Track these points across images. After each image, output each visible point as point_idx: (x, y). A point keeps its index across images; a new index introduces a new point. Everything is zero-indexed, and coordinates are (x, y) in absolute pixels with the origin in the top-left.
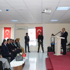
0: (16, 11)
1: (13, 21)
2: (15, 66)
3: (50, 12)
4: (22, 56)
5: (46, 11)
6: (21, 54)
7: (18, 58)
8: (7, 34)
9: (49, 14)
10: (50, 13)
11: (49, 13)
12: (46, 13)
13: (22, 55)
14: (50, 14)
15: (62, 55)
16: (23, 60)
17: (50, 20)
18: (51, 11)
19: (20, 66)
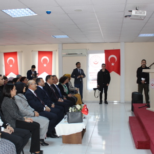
0: (67, 14)
1: (57, 37)
2: (66, 134)
3: (145, 15)
4: (80, 113)
5: (136, 13)
6: (79, 109)
7: (72, 116)
8: (45, 65)
9: (140, 19)
10: (145, 17)
11: (141, 17)
12: (136, 18)
13: (81, 109)
14: (143, 20)
16: (84, 120)
17: (139, 35)
18: (146, 12)
19: (77, 134)
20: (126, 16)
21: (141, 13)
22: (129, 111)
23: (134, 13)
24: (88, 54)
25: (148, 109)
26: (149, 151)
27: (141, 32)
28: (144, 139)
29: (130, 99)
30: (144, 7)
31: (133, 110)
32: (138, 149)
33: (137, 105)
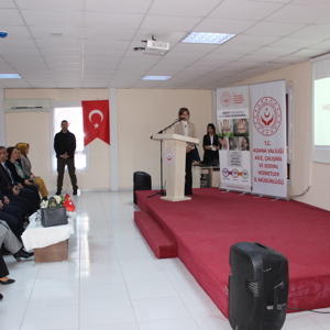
0: (34, 39)
3: (167, 49)
5: (154, 44)
6: (59, 202)
9: (158, 54)
10: (167, 52)
11: (160, 51)
13: (61, 203)
15: (190, 198)
16: (68, 220)
17: (143, 76)
18: (168, 44)
20: (136, 49)
21: (160, 46)
22: (130, 204)
23: (150, 44)
24: (52, 108)
25: (162, 198)
26: (177, 259)
27: (149, 72)
28: (167, 243)
29: (130, 184)
30: (164, 36)
31: (135, 202)
32: (161, 257)
33: (143, 194)
